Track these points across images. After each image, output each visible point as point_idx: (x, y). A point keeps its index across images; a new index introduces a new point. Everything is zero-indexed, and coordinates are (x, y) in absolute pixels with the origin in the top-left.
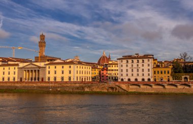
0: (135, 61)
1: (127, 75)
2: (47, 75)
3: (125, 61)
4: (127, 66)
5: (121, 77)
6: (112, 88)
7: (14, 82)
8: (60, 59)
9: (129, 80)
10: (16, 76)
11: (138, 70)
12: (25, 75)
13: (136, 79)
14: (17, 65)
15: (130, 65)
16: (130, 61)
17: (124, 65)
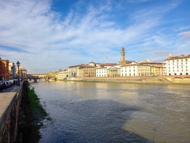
0: (180, 60)
1: (174, 71)
2: (122, 73)
3: (171, 61)
4: (173, 64)
5: (169, 73)
6: (160, 80)
7: (105, 77)
8: (134, 62)
9: (175, 74)
10: (106, 73)
11: (182, 67)
12: (111, 73)
13: (181, 74)
14: (106, 68)
15: (175, 64)
16: (175, 61)
17: (171, 64)
